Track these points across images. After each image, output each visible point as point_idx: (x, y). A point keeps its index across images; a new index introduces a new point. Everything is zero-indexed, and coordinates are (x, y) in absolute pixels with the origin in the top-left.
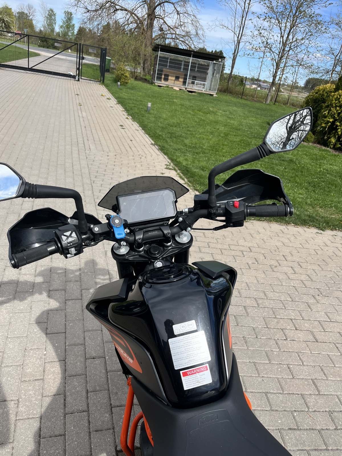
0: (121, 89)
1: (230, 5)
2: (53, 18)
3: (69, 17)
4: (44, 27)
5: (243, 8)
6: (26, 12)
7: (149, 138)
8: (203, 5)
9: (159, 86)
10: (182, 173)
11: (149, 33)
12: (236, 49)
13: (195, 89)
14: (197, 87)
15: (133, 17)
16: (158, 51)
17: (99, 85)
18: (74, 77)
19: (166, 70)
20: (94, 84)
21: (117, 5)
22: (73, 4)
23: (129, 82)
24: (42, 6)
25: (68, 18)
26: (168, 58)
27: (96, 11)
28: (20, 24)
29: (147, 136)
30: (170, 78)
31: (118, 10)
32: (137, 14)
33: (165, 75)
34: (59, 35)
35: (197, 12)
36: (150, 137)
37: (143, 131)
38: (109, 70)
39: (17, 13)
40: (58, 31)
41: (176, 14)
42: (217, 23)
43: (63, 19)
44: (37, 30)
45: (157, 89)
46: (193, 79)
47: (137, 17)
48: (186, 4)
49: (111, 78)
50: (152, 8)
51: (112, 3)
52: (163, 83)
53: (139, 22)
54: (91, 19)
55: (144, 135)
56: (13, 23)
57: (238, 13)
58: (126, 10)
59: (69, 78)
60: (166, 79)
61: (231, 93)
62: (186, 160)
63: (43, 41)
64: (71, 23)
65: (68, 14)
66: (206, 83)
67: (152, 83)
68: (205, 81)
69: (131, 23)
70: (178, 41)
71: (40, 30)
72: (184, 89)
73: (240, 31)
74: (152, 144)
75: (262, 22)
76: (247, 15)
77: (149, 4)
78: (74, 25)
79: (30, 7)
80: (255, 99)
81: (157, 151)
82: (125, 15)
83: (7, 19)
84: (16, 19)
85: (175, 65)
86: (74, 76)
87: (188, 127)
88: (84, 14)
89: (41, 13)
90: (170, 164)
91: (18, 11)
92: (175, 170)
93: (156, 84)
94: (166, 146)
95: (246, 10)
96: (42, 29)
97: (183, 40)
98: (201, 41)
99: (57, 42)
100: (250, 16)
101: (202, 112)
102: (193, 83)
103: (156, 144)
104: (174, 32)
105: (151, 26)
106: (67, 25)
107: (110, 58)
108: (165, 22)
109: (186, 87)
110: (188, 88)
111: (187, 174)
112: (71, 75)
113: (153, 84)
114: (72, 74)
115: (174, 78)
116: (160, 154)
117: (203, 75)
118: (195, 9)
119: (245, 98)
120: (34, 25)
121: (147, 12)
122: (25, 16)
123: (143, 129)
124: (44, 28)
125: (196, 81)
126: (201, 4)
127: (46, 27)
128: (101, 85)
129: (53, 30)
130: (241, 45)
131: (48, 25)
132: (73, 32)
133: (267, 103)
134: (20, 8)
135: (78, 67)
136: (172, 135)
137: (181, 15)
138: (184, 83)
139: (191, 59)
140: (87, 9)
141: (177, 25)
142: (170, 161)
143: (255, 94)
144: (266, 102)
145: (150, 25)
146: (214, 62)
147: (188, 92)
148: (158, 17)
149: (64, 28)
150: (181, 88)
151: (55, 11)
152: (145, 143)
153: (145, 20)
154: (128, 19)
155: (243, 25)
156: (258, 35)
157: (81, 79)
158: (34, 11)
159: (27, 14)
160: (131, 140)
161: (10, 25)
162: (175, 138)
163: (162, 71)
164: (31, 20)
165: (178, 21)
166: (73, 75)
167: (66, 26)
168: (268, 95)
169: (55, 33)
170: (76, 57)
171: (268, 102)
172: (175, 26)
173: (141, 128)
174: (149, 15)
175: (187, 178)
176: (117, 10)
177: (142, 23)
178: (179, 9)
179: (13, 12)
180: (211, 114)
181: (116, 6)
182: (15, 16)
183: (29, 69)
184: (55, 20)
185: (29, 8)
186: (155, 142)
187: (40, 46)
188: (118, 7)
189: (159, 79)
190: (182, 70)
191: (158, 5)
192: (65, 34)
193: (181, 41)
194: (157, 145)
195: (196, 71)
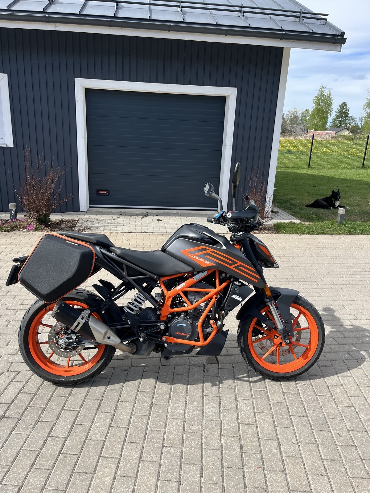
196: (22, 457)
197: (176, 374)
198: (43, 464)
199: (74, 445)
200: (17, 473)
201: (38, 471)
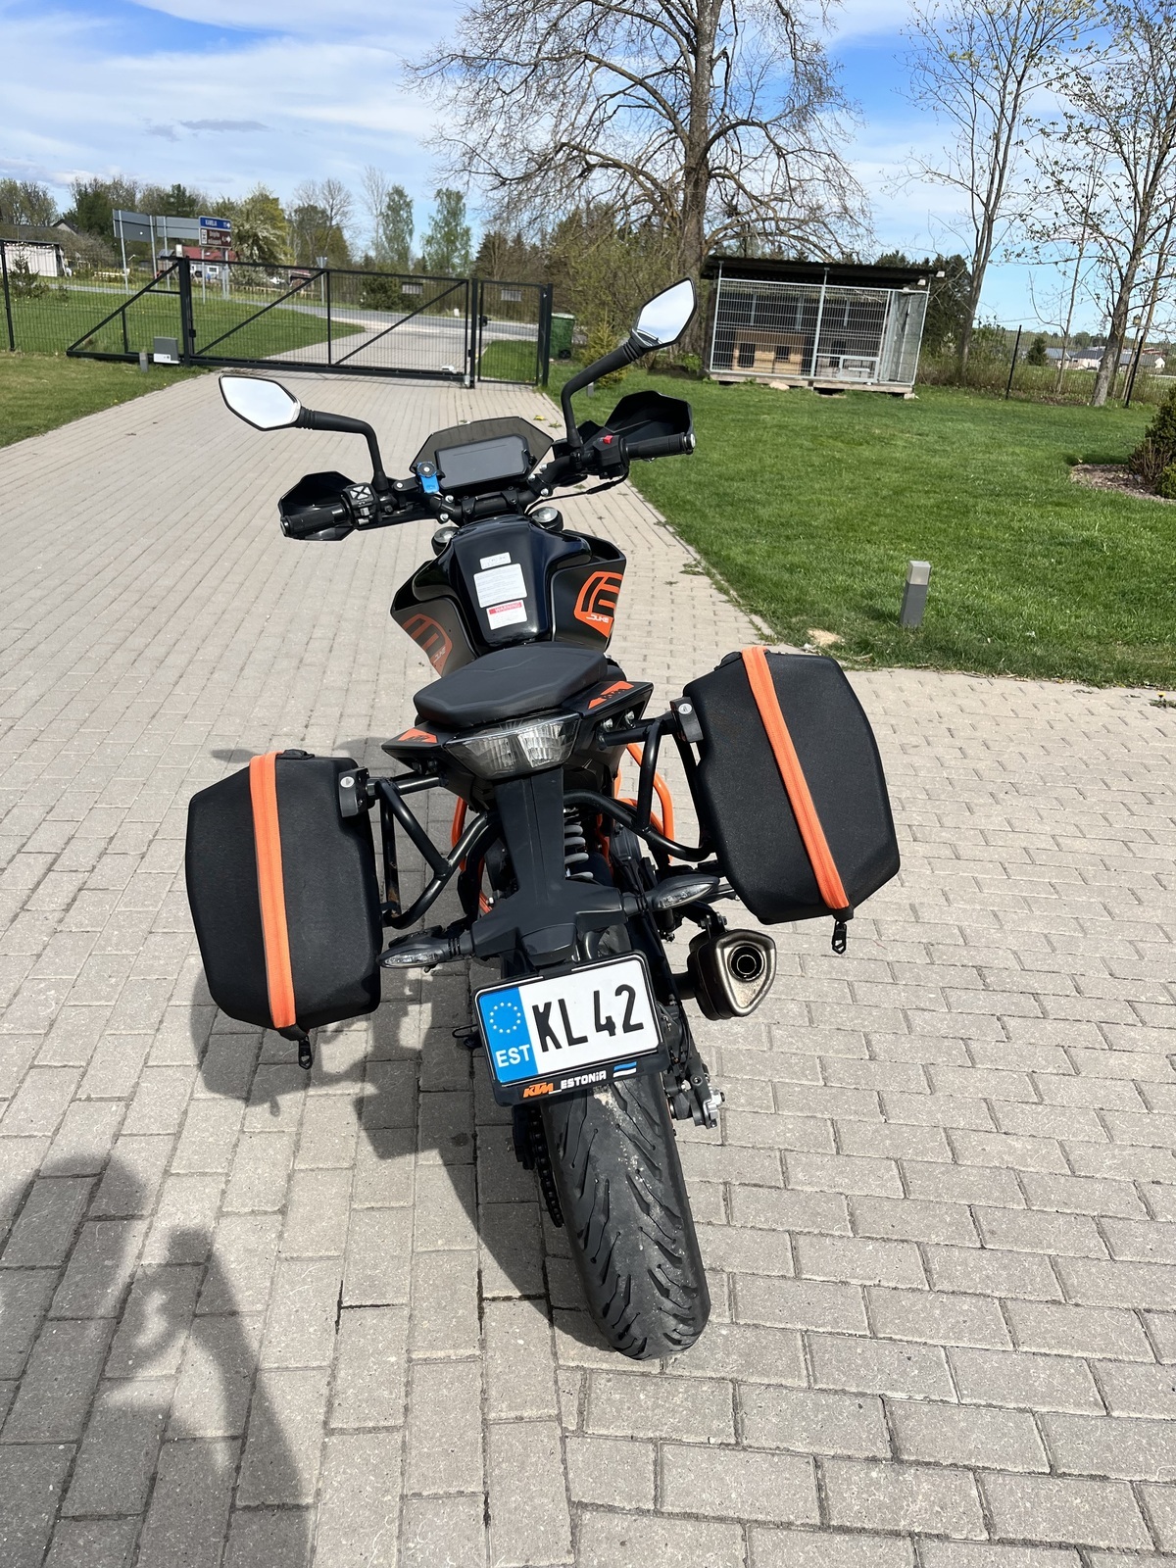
0: (597, 399)
1: (954, 106)
2: (405, 215)
3: (452, 205)
4: (378, 246)
5: (998, 110)
6: (321, 204)
7: (654, 511)
8: (859, 118)
9: (722, 383)
10: (728, 581)
11: (690, 227)
12: (982, 241)
13: (841, 382)
14: (850, 375)
15: (641, 184)
16: (717, 278)
17: (532, 395)
18: (458, 378)
19: (744, 333)
20: (518, 394)
21: (590, 153)
22: (458, 166)
23: (624, 376)
24: (370, 180)
25: (448, 212)
26: (750, 297)
27: (526, 178)
28: (304, 243)
29: (650, 506)
30: (758, 354)
31: (594, 166)
32: (653, 173)
33: (743, 348)
34: (425, 267)
35: (841, 143)
36: (657, 508)
37: (641, 496)
38: (569, 353)
39: (296, 211)
40: (420, 256)
41: (773, 155)
42: (915, 168)
43: (434, 215)
44: (357, 257)
45: (715, 391)
46: (833, 352)
47: (654, 181)
48: (805, 120)
49: (572, 372)
50: (697, 149)
51: (575, 148)
52: (737, 373)
53: (661, 195)
54: (512, 207)
55: (640, 506)
56: (284, 243)
57: (982, 128)
58: (617, 165)
59: (446, 383)
60: (747, 361)
61: (971, 383)
62: (748, 552)
63: (373, 291)
64: (460, 224)
65: (449, 198)
66: (877, 359)
67: (700, 376)
68: (875, 355)
69: (635, 203)
70: (783, 239)
71: (367, 258)
72: (805, 384)
73: (992, 182)
74: (659, 523)
75: (1059, 145)
76: (1010, 130)
77: (688, 137)
78: (467, 231)
79: (333, 189)
80: (1060, 397)
81: (669, 539)
82: (614, 180)
83: (265, 234)
84: (294, 231)
85: (777, 313)
86: (458, 374)
87: (783, 479)
88: (490, 194)
89: (366, 203)
90: (699, 563)
91: (297, 203)
92: (708, 574)
93: (714, 378)
94: (698, 523)
95: (1009, 114)
96: (372, 254)
97: (800, 234)
98: (861, 231)
99: (409, 284)
100: (1020, 132)
101: (842, 442)
102: (834, 363)
103: (670, 522)
104: (771, 214)
105: (697, 203)
106: (446, 233)
107: (572, 317)
108: (740, 186)
109: (812, 377)
110: (820, 381)
111: (739, 581)
112: (451, 374)
113: (705, 380)
114: (452, 369)
115: (772, 355)
116: (676, 543)
117: (866, 336)
118: (835, 132)
119: (1023, 396)
120: (348, 243)
121: (683, 162)
122: (320, 218)
123: (640, 491)
124: (377, 249)
125: (843, 357)
126: (852, 114)
127: (384, 248)
128: (538, 394)
129: (404, 254)
130: (998, 226)
131: (390, 240)
132: (467, 252)
133: (1097, 405)
134: (305, 196)
135: (469, 348)
136: (724, 500)
137: (790, 157)
138: (806, 366)
139: (824, 291)
140: (499, 175)
141: (778, 190)
142: (698, 557)
143: (1059, 381)
144: (1093, 402)
145: (692, 201)
146: (906, 290)
147: (817, 394)
148: (719, 175)
149: (439, 243)
150: (793, 383)
151: (410, 193)
152: (638, 521)
153: (676, 189)
154: (626, 193)
155: (1001, 163)
156: (1052, 188)
157: (479, 380)
158: (347, 201)
159: (324, 212)
160: (601, 518)
161: (276, 250)
162: (732, 505)
163: (732, 335)
164: (339, 229)
165: (781, 177)
166: (455, 372)
167: (442, 237)
168: (1098, 377)
169: (410, 263)
170: (463, 324)
171: (1102, 399)
172: (772, 193)
173: (635, 490)
174: (689, 171)
175: (736, 590)
176: (590, 168)
177: (667, 198)
178: (781, 141)
179: (282, 210)
180: (873, 446)
181: (588, 157)
182: (290, 221)
183: (333, 366)
184: (409, 221)
185: (330, 191)
186: (668, 517)
187: (366, 306)
188: (593, 160)
189: (724, 360)
190: (798, 327)
191: (716, 137)
192: (444, 262)
193: (794, 237)
194: (672, 524)
195: (845, 324)
196: (1045, 1338)
198: (1042, 1280)
199: (942, 1221)
200: (1107, 1334)
201: (1073, 1285)
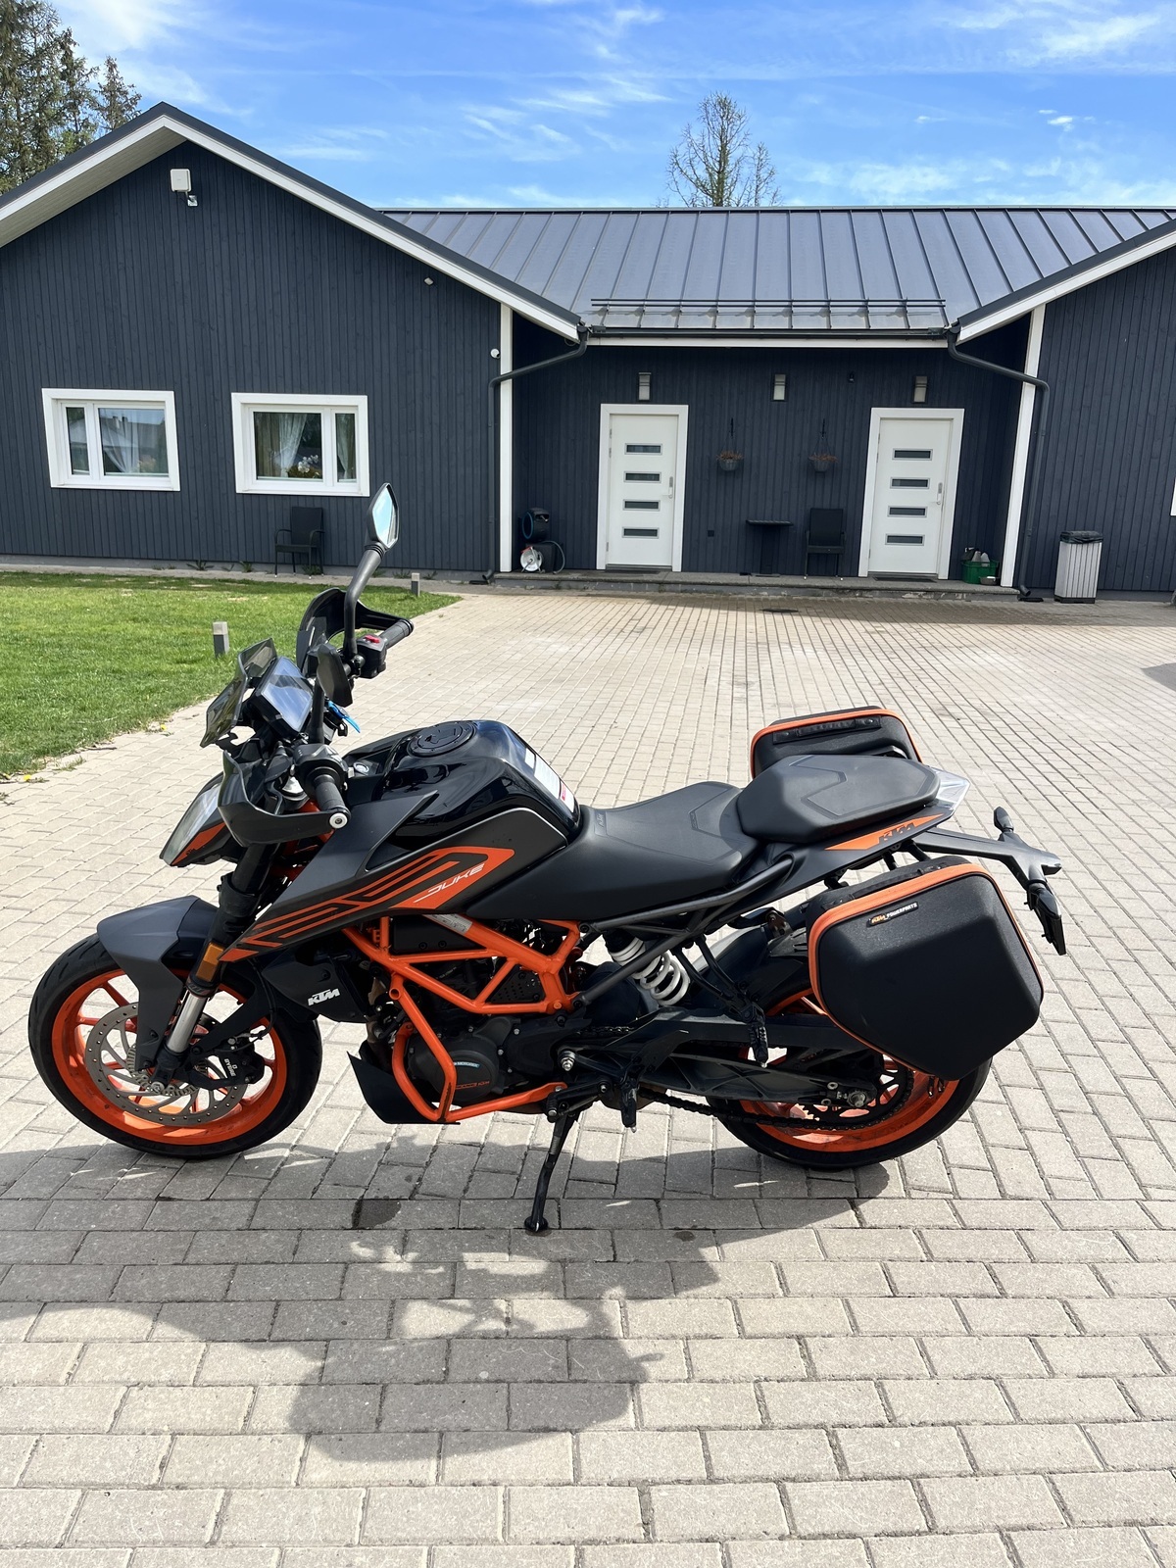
197: (513, 1173)
